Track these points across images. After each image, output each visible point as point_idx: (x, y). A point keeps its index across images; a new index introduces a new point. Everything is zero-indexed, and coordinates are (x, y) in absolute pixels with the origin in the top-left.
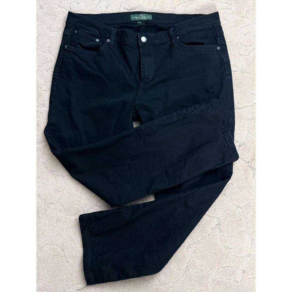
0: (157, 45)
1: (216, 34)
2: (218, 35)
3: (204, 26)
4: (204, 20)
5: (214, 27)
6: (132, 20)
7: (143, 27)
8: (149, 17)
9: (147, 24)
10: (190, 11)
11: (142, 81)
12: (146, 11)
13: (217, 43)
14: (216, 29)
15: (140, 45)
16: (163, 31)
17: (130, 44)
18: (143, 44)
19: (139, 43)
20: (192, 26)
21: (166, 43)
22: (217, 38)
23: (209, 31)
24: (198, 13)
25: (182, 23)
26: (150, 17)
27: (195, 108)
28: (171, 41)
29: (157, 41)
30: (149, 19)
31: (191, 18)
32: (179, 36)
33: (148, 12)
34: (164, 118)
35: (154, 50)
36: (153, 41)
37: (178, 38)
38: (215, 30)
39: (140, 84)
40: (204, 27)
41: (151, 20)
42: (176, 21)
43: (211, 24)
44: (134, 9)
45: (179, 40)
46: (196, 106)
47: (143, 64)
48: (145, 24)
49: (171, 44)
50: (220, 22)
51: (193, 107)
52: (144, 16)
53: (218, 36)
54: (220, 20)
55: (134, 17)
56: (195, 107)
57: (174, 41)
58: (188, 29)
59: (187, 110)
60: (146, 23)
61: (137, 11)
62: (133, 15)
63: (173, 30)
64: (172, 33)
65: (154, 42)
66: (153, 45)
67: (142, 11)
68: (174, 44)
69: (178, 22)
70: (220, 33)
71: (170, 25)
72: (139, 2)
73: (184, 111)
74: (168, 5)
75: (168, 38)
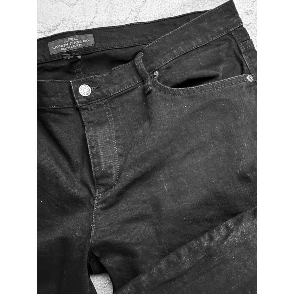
0: (116, 97)
1: (238, 48)
2: (242, 50)
3: (209, 36)
4: (205, 24)
5: (230, 34)
6: (52, 53)
7: (79, 63)
8: (88, 41)
9: (86, 56)
10: (171, 9)
11: (98, 185)
12: (81, 29)
13: (245, 68)
14: (234, 38)
15: (79, 105)
16: (123, 64)
17: (55, 107)
18: (85, 100)
19: (77, 101)
20: (182, 43)
21: (135, 89)
22: (241, 57)
23: (220, 45)
24: (188, 11)
25: (158, 39)
26: (90, 41)
27: (229, 231)
28: (144, 83)
29: (114, 89)
30: (88, 45)
31: (176, 26)
32: (158, 70)
33: (84, 29)
34: (162, 265)
35: (111, 108)
36: (105, 91)
37: (157, 73)
38: (233, 40)
39: (95, 192)
40: (208, 39)
41: (93, 46)
42: (146, 38)
43: (222, 29)
44: (55, 30)
45: (159, 80)
46: (230, 223)
47: (92, 147)
48: (82, 55)
49: (144, 89)
50: (240, 21)
51: (223, 229)
52: (76, 41)
53: (242, 52)
54: (240, 16)
55: (56, 47)
56: (228, 228)
57: (149, 83)
58: (175, 51)
59: (211, 239)
60: (83, 53)
61: (62, 31)
62: (53, 43)
63: (142, 58)
64: (143, 66)
65: (108, 91)
66: (107, 98)
67: (72, 30)
68: (150, 92)
69: (150, 38)
70: (245, 45)
71: (134, 48)
72: (62, 13)
73: (205, 241)
74: (123, 6)
75: (135, 78)
